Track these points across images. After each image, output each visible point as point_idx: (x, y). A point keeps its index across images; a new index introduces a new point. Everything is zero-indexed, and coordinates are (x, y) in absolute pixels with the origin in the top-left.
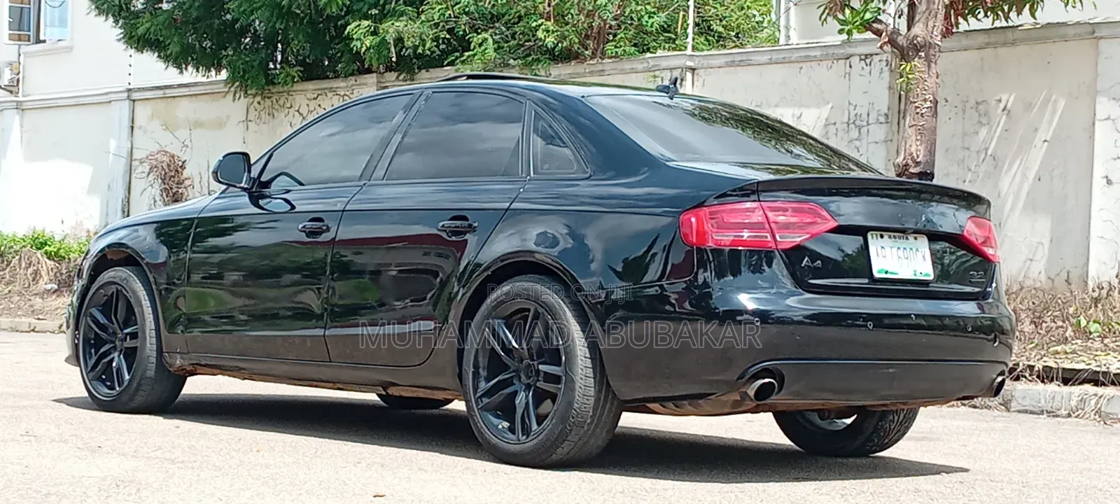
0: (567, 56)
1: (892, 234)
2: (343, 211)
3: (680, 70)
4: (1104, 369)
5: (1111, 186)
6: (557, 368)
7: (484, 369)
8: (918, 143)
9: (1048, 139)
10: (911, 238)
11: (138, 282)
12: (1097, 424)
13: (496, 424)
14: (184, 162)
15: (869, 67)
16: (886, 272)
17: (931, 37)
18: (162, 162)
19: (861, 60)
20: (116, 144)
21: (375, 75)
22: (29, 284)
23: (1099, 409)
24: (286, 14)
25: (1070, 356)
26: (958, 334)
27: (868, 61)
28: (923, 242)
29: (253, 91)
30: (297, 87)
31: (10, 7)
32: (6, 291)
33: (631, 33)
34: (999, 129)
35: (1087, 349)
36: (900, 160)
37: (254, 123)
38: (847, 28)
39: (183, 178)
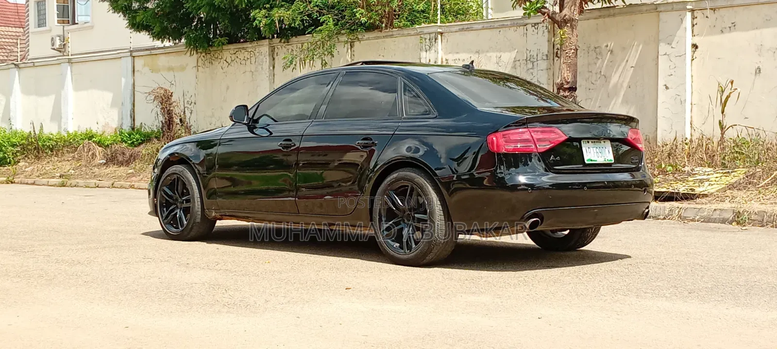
0: (371, 27)
1: (593, 141)
2: (302, 136)
3: (434, 34)
4: (676, 191)
5: (668, 90)
6: (425, 216)
7: (384, 217)
8: (568, 72)
9: (634, 66)
10: (602, 142)
11: (189, 173)
12: (680, 223)
13: (392, 244)
14: (172, 93)
15: (537, 30)
16: (591, 160)
17: (573, 16)
18: (161, 94)
19: (532, 26)
20: (125, 82)
21: (267, 40)
22: (90, 161)
23: (680, 215)
24: (218, 9)
25: (658, 184)
26: (623, 189)
27: (536, 27)
28: (608, 143)
29: (201, 51)
30: (225, 47)
31: (57, 5)
32: (78, 165)
33: (407, 13)
34: (606, 61)
35: (665, 180)
36: (558, 81)
37: (201, 67)
38: (528, 12)
39: (171, 102)
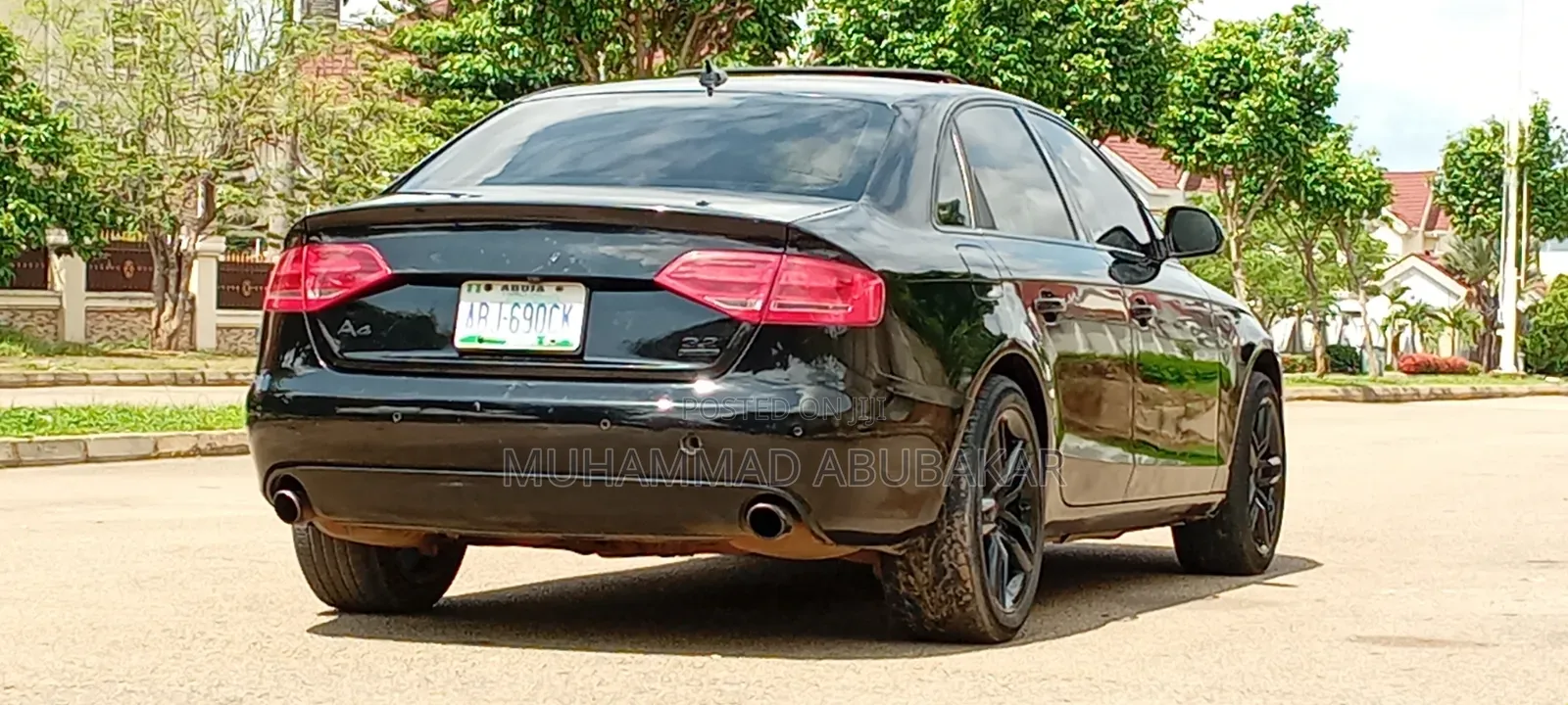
1: (510, 284)
10: (549, 288)
16: (481, 341)
28: (575, 293)
